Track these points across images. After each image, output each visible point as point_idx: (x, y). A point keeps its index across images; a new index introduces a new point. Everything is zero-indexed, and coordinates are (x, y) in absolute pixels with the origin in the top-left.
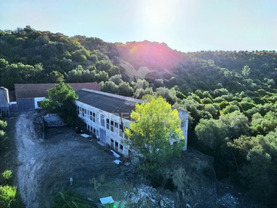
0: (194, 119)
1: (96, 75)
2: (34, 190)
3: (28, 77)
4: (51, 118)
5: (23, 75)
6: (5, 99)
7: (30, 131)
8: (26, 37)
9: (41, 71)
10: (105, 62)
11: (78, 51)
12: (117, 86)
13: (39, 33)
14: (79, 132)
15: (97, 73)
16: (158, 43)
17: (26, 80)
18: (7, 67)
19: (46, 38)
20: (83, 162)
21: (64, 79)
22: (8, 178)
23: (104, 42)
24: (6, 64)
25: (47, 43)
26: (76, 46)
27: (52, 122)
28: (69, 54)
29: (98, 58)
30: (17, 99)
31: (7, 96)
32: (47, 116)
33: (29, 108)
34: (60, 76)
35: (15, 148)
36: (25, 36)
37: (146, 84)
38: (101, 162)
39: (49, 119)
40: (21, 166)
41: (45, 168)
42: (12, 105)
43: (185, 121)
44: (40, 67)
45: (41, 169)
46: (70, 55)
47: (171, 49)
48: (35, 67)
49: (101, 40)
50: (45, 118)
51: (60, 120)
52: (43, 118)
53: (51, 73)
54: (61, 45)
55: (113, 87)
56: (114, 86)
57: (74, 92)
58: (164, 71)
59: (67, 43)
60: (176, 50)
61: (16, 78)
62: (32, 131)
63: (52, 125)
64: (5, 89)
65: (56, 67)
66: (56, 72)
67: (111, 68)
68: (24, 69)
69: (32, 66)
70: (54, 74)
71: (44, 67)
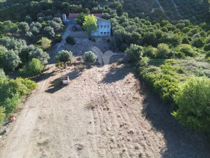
3: (76, 11)
5: (74, 10)
10: (117, 3)
15: (106, 9)
18: (69, 6)
21: (90, 12)
27: (79, 28)
31: (65, 17)
33: (73, 23)
34: (88, 10)
39: (77, 26)
43: (109, 26)
44: (81, 6)
48: (79, 6)
51: (81, 27)
52: (75, 26)
53: (85, 10)
55: (106, 16)
61: (71, 11)
64: (65, 14)
65: (89, 6)
66: (87, 9)
67: (118, 6)
68: (74, 7)
69: (78, 6)
70: (86, 9)
71: (82, 6)
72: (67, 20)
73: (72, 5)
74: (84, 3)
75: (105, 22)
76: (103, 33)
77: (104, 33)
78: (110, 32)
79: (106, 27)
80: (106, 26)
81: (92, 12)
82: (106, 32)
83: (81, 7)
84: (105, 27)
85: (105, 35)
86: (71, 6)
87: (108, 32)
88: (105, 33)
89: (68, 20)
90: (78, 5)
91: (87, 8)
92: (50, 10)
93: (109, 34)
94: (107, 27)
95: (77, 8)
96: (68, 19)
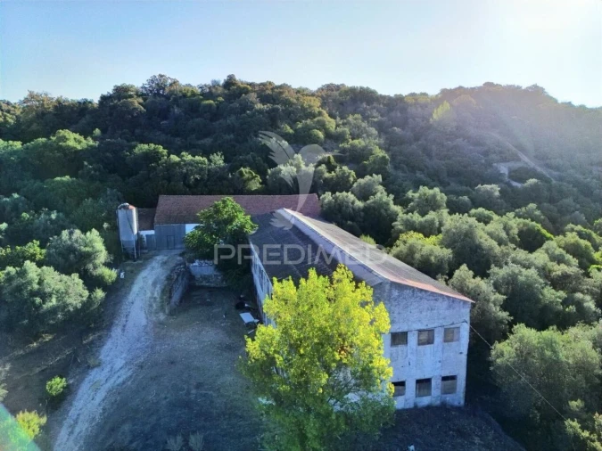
0: (512, 318)
1: (327, 175)
2: (87, 429)
3: (196, 179)
4: (202, 269)
5: (185, 177)
6: (129, 228)
7: (153, 294)
8: (221, 99)
9: (219, 168)
10: (363, 144)
11: (309, 121)
12: (359, 204)
13: (247, 88)
14: (240, 307)
15: (330, 172)
16: (519, 88)
17: (189, 186)
18: (163, 161)
19: (253, 97)
20: (199, 386)
21: (260, 183)
22: (54, 393)
23: (381, 95)
24: (163, 156)
25: (251, 108)
26: (309, 111)
27: (205, 278)
28: (288, 128)
29: (351, 134)
30: (156, 226)
31: (132, 221)
32: (196, 264)
33: (175, 244)
34: (254, 178)
35: (109, 328)
36: (219, 96)
37: (438, 198)
38: (234, 393)
39: (198, 269)
40: (96, 369)
41: (129, 383)
42: (147, 236)
43: (459, 328)
44: (218, 160)
45: (124, 383)
46: (291, 131)
47: (556, 101)
48: (210, 161)
49: (373, 92)
50: (192, 269)
51: (218, 274)
52: (188, 268)
53: (237, 174)
54: (278, 109)
55: (347, 207)
56: (353, 203)
57: (248, 217)
58: (519, 160)
59: (291, 104)
60: (570, 103)
61: (172, 183)
62: (156, 295)
63: (204, 283)
64: (131, 207)
65: (254, 158)
66: (245, 170)
67: (371, 158)
68: (190, 164)
69: (205, 159)
70: (241, 173)
71: (225, 161)
72: (144, 233)
73: (178, 155)
74: (234, 146)
75: (425, 304)
76: (411, 387)
77: (419, 382)
78: (462, 374)
79: (430, 341)
80: (431, 331)
81: (270, 182)
82: (428, 381)
83: (221, 162)
84: (427, 338)
85: (425, 401)
86: (174, 158)
87: (444, 379)
88: (424, 384)
89: (152, 232)
90: (206, 153)
91: (248, 170)
92: (66, 178)
93: (451, 390)
94: (438, 338)
95: (202, 169)
96: (151, 228)
